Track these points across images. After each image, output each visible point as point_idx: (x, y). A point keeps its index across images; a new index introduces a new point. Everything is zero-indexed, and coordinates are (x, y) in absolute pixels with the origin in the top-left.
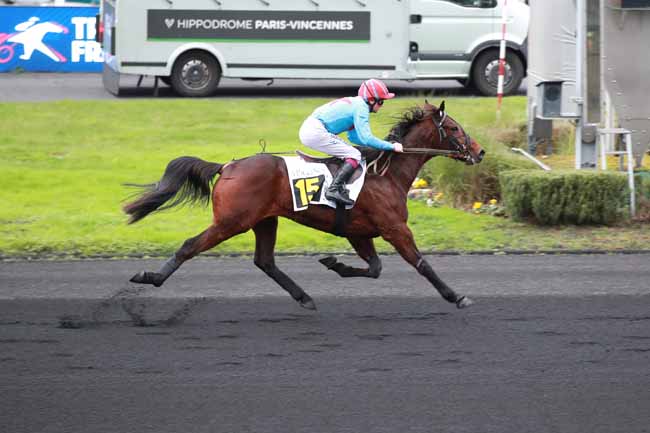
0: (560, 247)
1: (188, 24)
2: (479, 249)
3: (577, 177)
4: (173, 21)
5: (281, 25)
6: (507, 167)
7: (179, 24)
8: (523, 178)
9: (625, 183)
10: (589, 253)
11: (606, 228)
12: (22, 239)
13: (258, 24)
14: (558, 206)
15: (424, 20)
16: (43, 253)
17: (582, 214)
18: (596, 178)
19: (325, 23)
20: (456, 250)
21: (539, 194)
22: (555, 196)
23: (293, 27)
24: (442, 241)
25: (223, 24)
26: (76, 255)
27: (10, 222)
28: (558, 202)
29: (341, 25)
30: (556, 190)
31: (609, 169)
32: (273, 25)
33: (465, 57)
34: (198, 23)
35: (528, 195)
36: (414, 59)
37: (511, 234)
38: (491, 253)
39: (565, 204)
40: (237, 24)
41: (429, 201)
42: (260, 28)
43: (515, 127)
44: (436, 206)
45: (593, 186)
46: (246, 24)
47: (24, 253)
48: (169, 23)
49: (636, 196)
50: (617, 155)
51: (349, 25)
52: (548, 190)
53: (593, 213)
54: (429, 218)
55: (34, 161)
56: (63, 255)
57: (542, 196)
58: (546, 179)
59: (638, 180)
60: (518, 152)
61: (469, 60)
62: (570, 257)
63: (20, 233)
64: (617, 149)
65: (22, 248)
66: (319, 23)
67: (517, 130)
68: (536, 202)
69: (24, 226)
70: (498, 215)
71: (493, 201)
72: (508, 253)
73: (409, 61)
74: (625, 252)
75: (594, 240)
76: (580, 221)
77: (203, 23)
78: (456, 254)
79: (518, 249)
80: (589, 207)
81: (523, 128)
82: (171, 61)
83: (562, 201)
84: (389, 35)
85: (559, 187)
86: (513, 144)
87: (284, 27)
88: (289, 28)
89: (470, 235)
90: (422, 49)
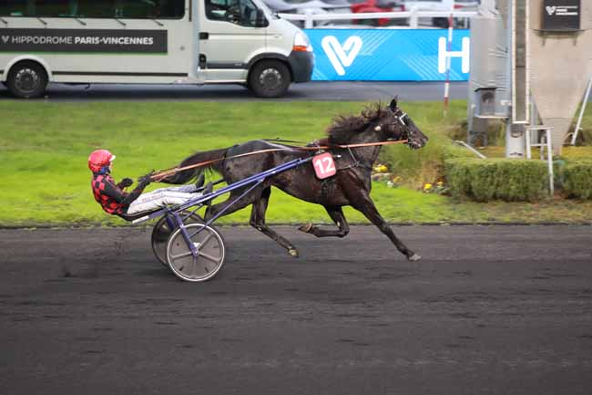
0: (493, 220)
1: (21, 40)
2: (428, 221)
3: (507, 164)
4: (8, 37)
5: (96, 40)
6: (452, 156)
7: (13, 40)
8: (465, 164)
9: (546, 168)
10: (517, 224)
11: (529, 205)
12: (66, 212)
13: (77, 39)
14: (492, 187)
15: (210, 37)
16: (84, 223)
17: (511, 194)
18: (523, 164)
19: (131, 39)
20: (410, 222)
21: (477, 177)
22: (489, 179)
23: (106, 42)
24: (399, 214)
25: (49, 40)
26: (109, 224)
27: (57, 199)
28: (492, 184)
29: (143, 41)
30: (490, 174)
31: (532, 158)
32: (89, 40)
33: (243, 66)
34: (28, 39)
35: (468, 178)
36: (203, 68)
37: (454, 209)
38: (438, 224)
39: (498, 185)
40: (60, 40)
41: (389, 183)
42: (78, 43)
43: (458, 124)
44: (395, 186)
45: (521, 171)
46: (67, 40)
47: (68, 223)
48: (5, 39)
49: (555, 180)
50: (539, 147)
51: (151, 41)
52: (484, 174)
53: (520, 192)
54: (389, 196)
55: (76, 150)
56: (98, 225)
57: (479, 180)
58: (482, 166)
59: (556, 166)
60: (461, 144)
61: (246, 68)
62: (501, 227)
63: (65, 208)
64: (539, 142)
65: (66, 219)
66: (126, 39)
67: (460, 126)
68: (474, 184)
69: (68, 202)
70: (443, 194)
71: (440, 183)
72: (452, 224)
73: (199, 69)
74: (545, 224)
75: (521, 214)
76: (509, 199)
77: (33, 39)
78: (410, 225)
79: (459, 221)
80: (517, 188)
81: (465, 124)
82: (7, 69)
83: (495, 183)
84: (182, 48)
85: (492, 172)
86: (456, 138)
87: (98, 42)
88: (102, 43)
89: (422, 210)
90: (208, 60)
